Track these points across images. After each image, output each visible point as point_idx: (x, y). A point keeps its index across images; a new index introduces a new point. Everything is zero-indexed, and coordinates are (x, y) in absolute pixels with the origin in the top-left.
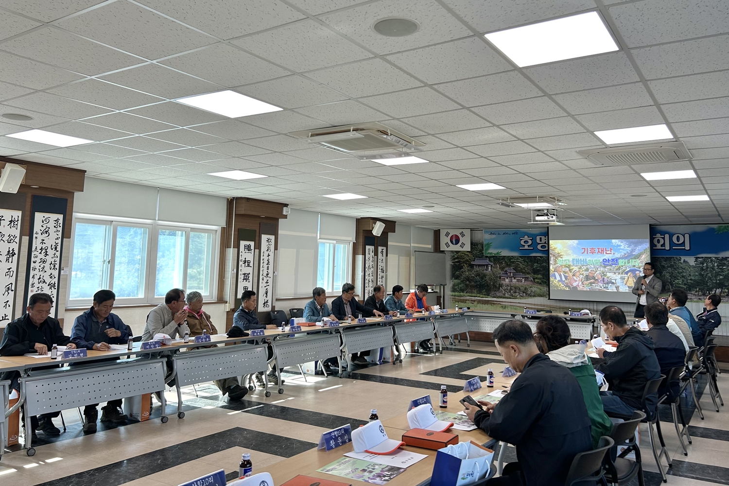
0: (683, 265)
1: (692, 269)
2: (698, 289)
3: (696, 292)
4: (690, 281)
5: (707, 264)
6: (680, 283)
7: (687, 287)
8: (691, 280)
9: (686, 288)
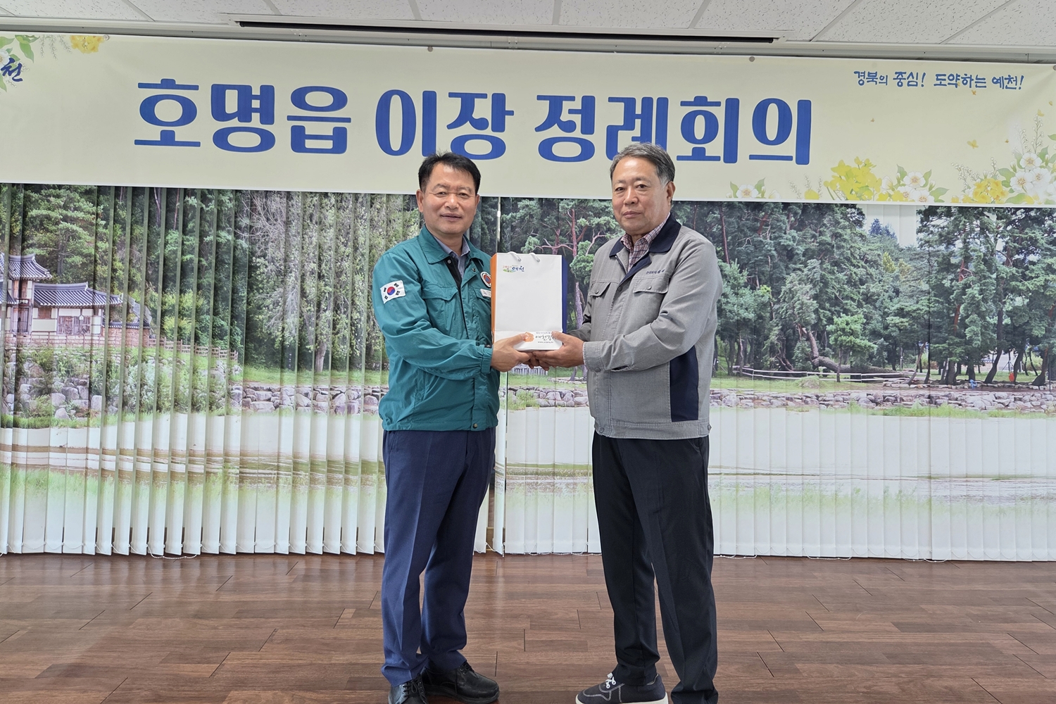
0: (870, 248)
1: (909, 265)
2: (925, 356)
3: (920, 367)
4: (897, 320)
5: (965, 242)
6: (857, 327)
7: (882, 348)
8: (901, 313)
9: (879, 352)
